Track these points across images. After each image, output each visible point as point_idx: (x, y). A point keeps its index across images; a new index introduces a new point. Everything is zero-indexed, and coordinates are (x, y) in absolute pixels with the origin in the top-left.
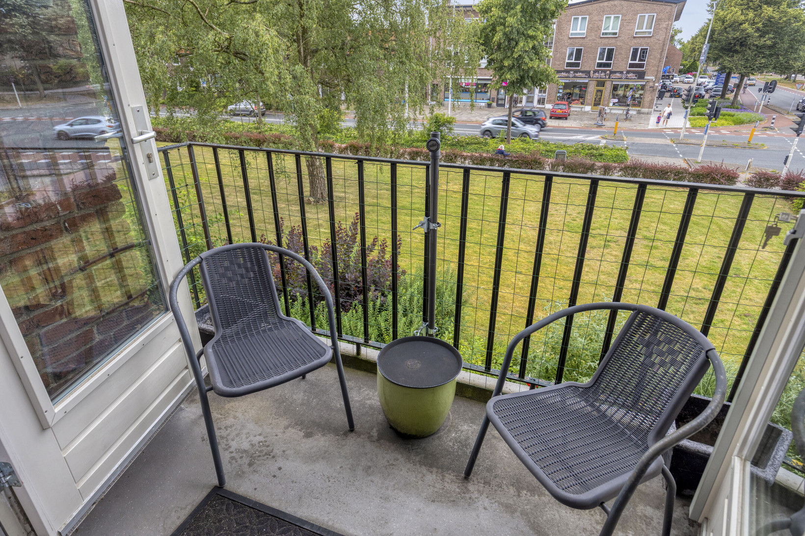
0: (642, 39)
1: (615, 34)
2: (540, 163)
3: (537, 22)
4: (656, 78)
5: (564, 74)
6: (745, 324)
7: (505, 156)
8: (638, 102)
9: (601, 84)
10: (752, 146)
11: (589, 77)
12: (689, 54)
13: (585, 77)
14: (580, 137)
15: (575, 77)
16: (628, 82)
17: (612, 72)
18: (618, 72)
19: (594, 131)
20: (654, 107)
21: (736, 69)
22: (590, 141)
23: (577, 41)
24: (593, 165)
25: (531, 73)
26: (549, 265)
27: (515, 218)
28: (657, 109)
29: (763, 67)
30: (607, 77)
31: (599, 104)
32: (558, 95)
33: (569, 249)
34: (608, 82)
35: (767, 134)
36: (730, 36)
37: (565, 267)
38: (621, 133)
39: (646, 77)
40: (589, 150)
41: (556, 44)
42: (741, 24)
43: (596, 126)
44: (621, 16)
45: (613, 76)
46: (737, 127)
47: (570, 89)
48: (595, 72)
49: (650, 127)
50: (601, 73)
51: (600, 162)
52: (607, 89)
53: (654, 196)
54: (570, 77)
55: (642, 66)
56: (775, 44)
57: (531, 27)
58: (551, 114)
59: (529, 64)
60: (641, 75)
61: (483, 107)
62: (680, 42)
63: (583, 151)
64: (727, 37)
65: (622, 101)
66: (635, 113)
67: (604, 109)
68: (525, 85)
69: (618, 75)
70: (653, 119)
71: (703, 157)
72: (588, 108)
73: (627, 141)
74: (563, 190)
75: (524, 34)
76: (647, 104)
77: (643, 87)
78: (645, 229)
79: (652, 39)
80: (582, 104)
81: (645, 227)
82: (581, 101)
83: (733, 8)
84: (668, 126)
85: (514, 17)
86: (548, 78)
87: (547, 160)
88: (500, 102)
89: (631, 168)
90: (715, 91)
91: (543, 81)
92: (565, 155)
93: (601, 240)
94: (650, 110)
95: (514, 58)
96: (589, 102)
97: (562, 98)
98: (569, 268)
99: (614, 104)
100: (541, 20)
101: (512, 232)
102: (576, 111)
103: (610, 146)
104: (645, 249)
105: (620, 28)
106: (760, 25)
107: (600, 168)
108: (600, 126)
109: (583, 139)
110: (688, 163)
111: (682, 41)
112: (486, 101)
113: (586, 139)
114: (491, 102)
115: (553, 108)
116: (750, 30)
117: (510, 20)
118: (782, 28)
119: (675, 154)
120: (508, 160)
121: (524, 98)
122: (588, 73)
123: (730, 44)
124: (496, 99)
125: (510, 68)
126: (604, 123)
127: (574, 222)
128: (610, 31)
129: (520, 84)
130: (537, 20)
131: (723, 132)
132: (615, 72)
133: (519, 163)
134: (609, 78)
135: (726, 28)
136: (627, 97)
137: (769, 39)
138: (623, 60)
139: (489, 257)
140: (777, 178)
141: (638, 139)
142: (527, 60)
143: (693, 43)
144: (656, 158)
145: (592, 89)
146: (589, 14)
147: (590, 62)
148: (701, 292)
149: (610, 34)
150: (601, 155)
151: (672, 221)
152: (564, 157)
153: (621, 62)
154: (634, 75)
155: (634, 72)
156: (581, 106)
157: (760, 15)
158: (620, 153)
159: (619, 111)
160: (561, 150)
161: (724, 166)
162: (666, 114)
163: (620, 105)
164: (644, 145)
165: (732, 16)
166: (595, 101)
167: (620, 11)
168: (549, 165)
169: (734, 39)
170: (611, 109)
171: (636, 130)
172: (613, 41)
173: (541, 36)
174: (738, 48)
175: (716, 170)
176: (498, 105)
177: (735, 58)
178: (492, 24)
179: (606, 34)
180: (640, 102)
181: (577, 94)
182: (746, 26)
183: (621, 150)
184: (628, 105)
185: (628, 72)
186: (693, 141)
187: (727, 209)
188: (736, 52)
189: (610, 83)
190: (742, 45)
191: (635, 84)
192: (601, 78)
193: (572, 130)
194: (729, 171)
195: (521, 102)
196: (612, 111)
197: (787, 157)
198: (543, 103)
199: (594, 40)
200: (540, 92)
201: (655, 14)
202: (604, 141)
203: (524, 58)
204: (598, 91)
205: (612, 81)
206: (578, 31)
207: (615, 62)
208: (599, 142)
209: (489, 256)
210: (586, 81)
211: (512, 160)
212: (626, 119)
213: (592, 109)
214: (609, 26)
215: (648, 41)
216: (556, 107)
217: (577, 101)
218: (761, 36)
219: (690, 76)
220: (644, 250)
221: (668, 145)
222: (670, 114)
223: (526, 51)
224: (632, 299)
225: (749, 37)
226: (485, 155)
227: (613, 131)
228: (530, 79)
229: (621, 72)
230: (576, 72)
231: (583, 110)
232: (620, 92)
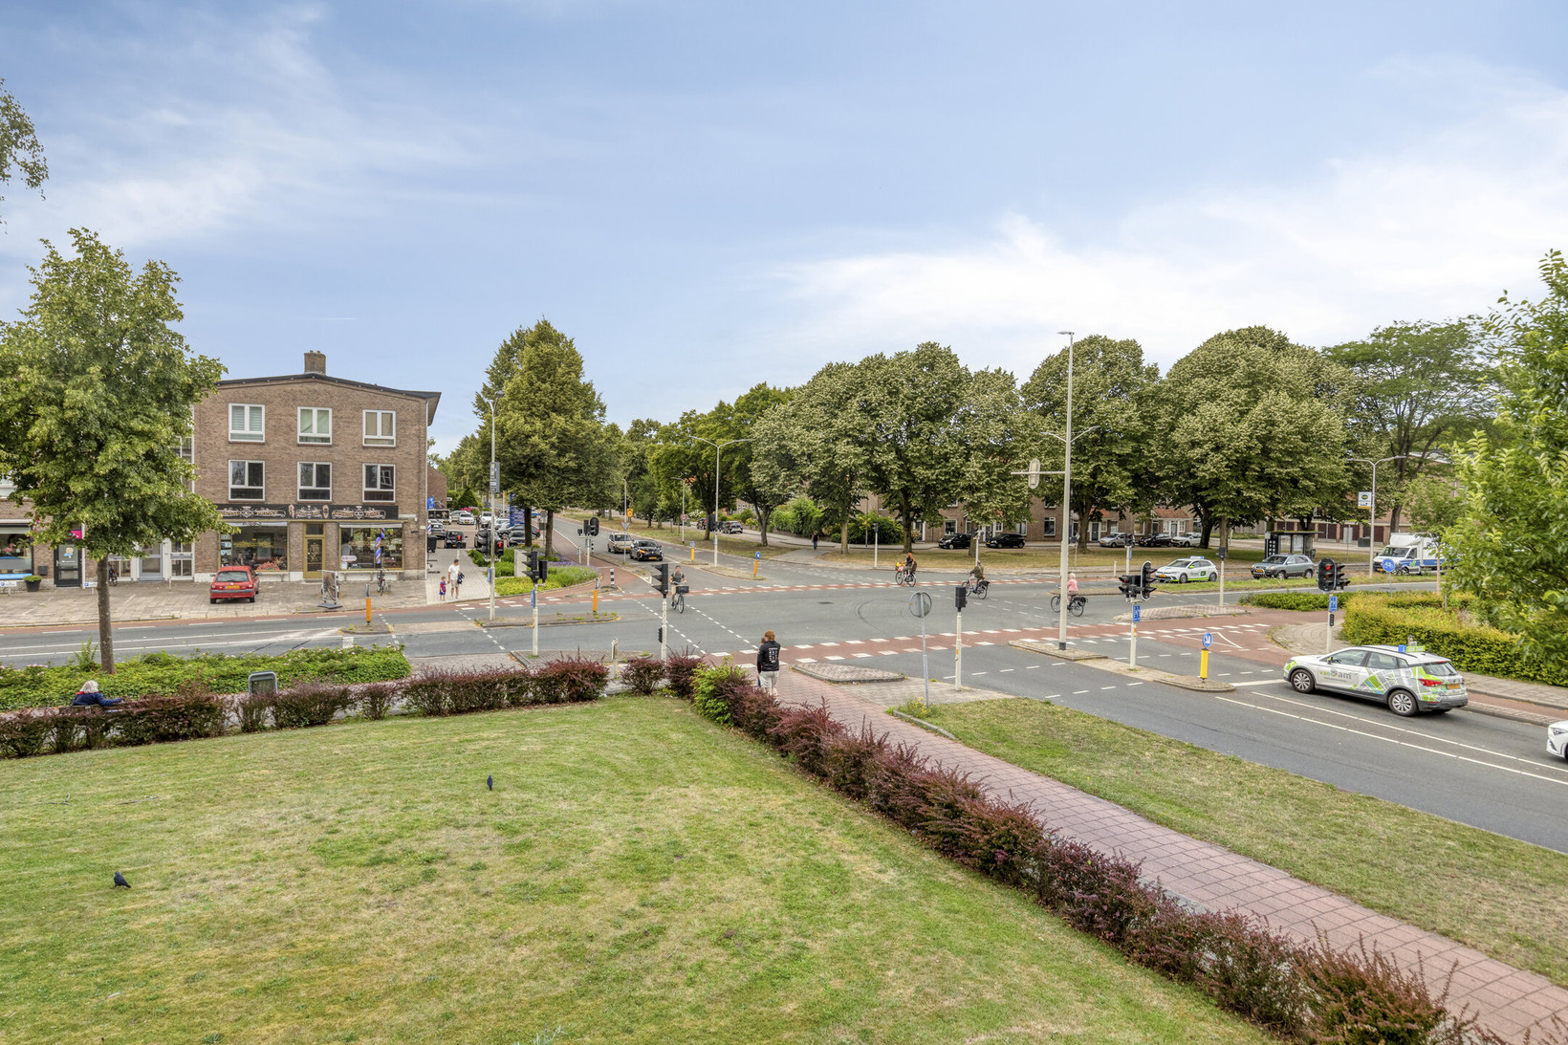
0: (378, 451)
1: (327, 440)
2: (211, 710)
3: (149, 404)
4: (419, 516)
5: (230, 512)
6: (734, 955)
7: (105, 706)
8: (396, 559)
9: (315, 528)
10: (601, 618)
11: (288, 516)
12: (455, 478)
13: (279, 517)
14: (295, 636)
15: (255, 517)
16: (370, 523)
17: (333, 508)
18: (345, 506)
19: (323, 621)
20: (427, 566)
21: (539, 500)
22: (320, 642)
23: (247, 448)
24: (345, 692)
25: (151, 510)
26: (300, 980)
27: (168, 870)
28: (431, 570)
29: (574, 498)
30: (326, 516)
31: (319, 567)
32: (223, 552)
33: (342, 914)
34: (329, 525)
35: (611, 597)
36: (518, 453)
37: (345, 970)
38: (379, 618)
39: (400, 516)
40: (324, 660)
41: (198, 452)
42: (528, 437)
43: (323, 609)
44: (330, 410)
45: (336, 514)
46: (568, 591)
47: (249, 540)
48: (298, 506)
49: (430, 603)
50: (312, 508)
51: (356, 683)
52: (331, 536)
53: (485, 735)
54: (243, 518)
55: (389, 496)
56: (580, 466)
57: (136, 413)
58: (213, 594)
59: (144, 489)
60: (392, 512)
61: (13, 590)
62: (435, 458)
63: (310, 665)
64: (514, 455)
65: (365, 558)
66: (394, 578)
67: (333, 575)
68: (139, 535)
69: (347, 512)
70: (431, 587)
71: (539, 645)
72: (296, 576)
73: (396, 633)
74: (286, 764)
75: (119, 428)
76: (412, 562)
77: (399, 533)
78: (493, 810)
79: (396, 451)
80: (282, 568)
81: (493, 805)
82: (278, 562)
83: (511, 413)
84: (460, 598)
85: (86, 390)
86: (198, 521)
87: (229, 697)
88: (65, 576)
89: (426, 687)
90: (514, 535)
91: (185, 525)
92: (273, 680)
93: (411, 864)
94: (421, 571)
95: (97, 475)
96: (297, 563)
97: (233, 561)
98: (356, 968)
99: (350, 565)
100: (158, 400)
101: (166, 918)
102: (271, 583)
103: (368, 648)
104: (509, 854)
105: (334, 431)
106: (554, 439)
107: (361, 696)
108: (333, 609)
109: (304, 639)
110: (519, 660)
111: (439, 457)
112: (21, 576)
113: (309, 638)
114: (37, 577)
115: (216, 581)
116: (543, 446)
117: (74, 395)
118: (583, 445)
119: (489, 647)
120: (117, 714)
121: (135, 563)
122: (283, 508)
123: (521, 464)
124: (51, 570)
125: (89, 499)
126: (339, 602)
127: (336, 837)
128: (315, 433)
129: (124, 534)
130: (149, 400)
131: (551, 599)
132: (341, 507)
133: (151, 720)
134: (330, 517)
135: (508, 441)
136: (372, 552)
137: (571, 459)
138: (351, 486)
139: (97, 1029)
140: (660, 666)
141: (416, 626)
142: (135, 480)
143: (456, 463)
144: (461, 658)
145: (298, 538)
146: (266, 403)
147: (284, 487)
148: (641, 915)
149: (316, 439)
150: (353, 668)
151: (535, 779)
152: (273, 686)
153: (350, 489)
154: (379, 512)
155: (376, 507)
156: (282, 573)
157: (551, 425)
158: (392, 658)
159: (363, 577)
160: (260, 671)
161: (582, 659)
162: (454, 577)
163: (363, 567)
164: (431, 636)
165: (513, 423)
166: (309, 561)
167: (327, 402)
168: (237, 711)
169: (524, 457)
170: (346, 575)
171: (406, 609)
172: (325, 452)
173: (165, 432)
174: (532, 470)
175: (573, 667)
176: (59, 582)
177: (532, 485)
178: (21, 400)
179: (307, 439)
180: (399, 560)
181: (266, 549)
182: (535, 439)
183: (392, 652)
184: (378, 566)
185: (365, 507)
186: (513, 620)
187: (612, 732)
188: (532, 476)
189: (334, 526)
190: (537, 466)
191: (383, 527)
192: (313, 518)
193: (270, 624)
194: (591, 665)
195: (127, 571)
196: (349, 579)
197: (661, 630)
198: (188, 571)
199: (284, 448)
200: (176, 546)
201: (394, 413)
202: (351, 638)
203: (127, 477)
204: (311, 542)
205: (338, 524)
206: (247, 431)
207: (337, 489)
208: (339, 642)
209: (97, 1023)
210: (283, 523)
211: (129, 714)
212: (382, 591)
213: (305, 576)
214: (311, 426)
215: (391, 454)
216: (224, 578)
217: (268, 564)
218: (559, 455)
219: (466, 513)
220: (507, 858)
221: (474, 632)
222: (461, 576)
223: (130, 463)
224: (526, 991)
225: (543, 455)
226: (37, 713)
227: (365, 616)
228: (151, 522)
229: (353, 508)
230: (255, 506)
231: (286, 579)
232: (359, 543)
